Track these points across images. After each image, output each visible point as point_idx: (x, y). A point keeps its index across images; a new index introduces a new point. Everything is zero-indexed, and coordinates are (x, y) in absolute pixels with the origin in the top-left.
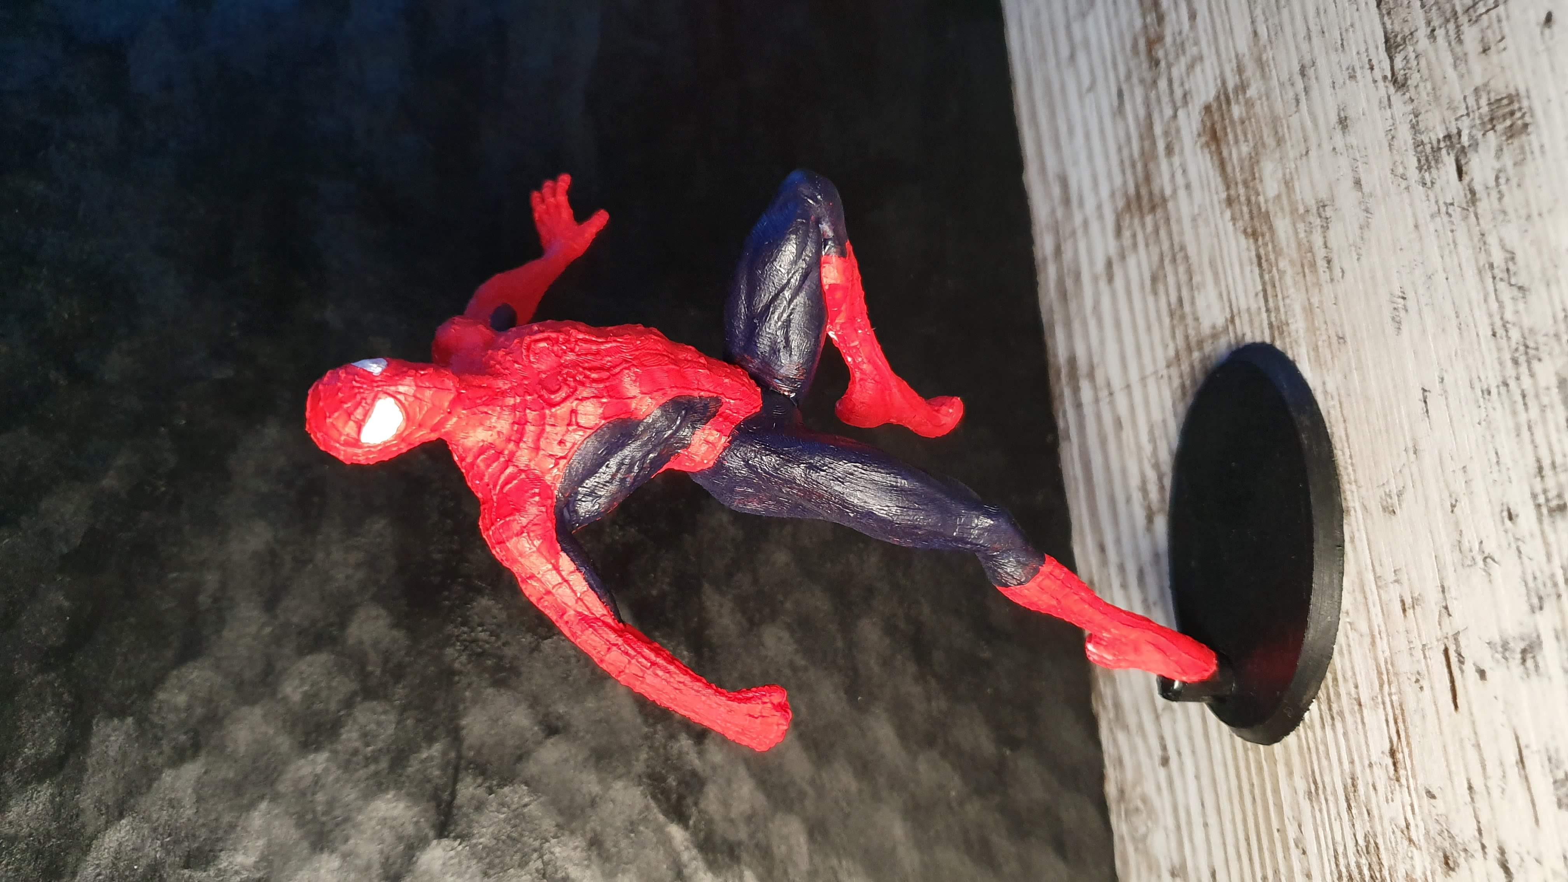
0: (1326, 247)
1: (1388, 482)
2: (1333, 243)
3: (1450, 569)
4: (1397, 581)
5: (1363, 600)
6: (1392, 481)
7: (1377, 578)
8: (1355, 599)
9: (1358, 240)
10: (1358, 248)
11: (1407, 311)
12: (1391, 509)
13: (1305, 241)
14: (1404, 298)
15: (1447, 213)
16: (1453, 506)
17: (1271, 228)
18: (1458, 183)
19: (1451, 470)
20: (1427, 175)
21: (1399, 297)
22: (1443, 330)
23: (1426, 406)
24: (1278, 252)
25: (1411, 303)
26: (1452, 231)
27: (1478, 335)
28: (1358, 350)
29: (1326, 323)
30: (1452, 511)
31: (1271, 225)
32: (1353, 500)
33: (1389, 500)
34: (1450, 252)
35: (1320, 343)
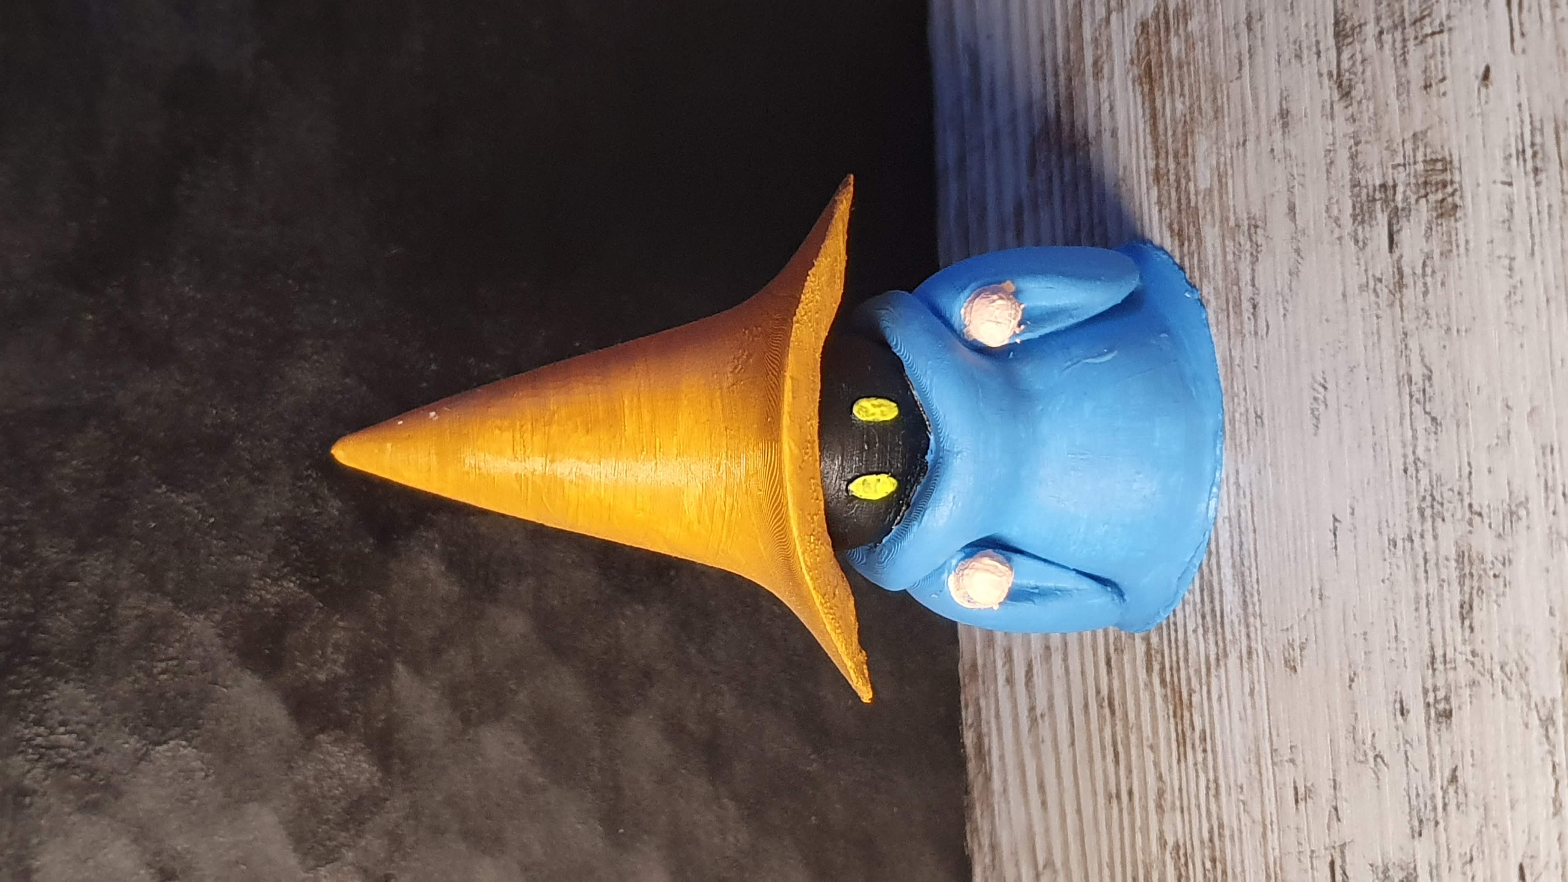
0: (1253, 285)
1: (1292, 627)
2: (1260, 282)
3: (1343, 760)
4: (1292, 761)
5: (1258, 776)
6: (1296, 627)
7: (1274, 751)
8: (1250, 771)
9: (1286, 289)
10: (1285, 300)
11: (1326, 405)
12: (1292, 664)
13: (1232, 266)
14: (1325, 388)
15: (1375, 290)
16: (1352, 680)
17: (1198, 233)
18: (1389, 254)
19: (1353, 632)
20: (1360, 229)
21: (1320, 384)
22: (1359, 446)
23: (1335, 541)
24: (1204, 272)
25: (1331, 397)
26: (1378, 317)
27: (1390, 465)
28: (1275, 441)
29: (1245, 389)
30: (1350, 687)
31: (1199, 229)
32: (1257, 640)
33: (1291, 652)
34: (1374, 344)
35: (1237, 416)
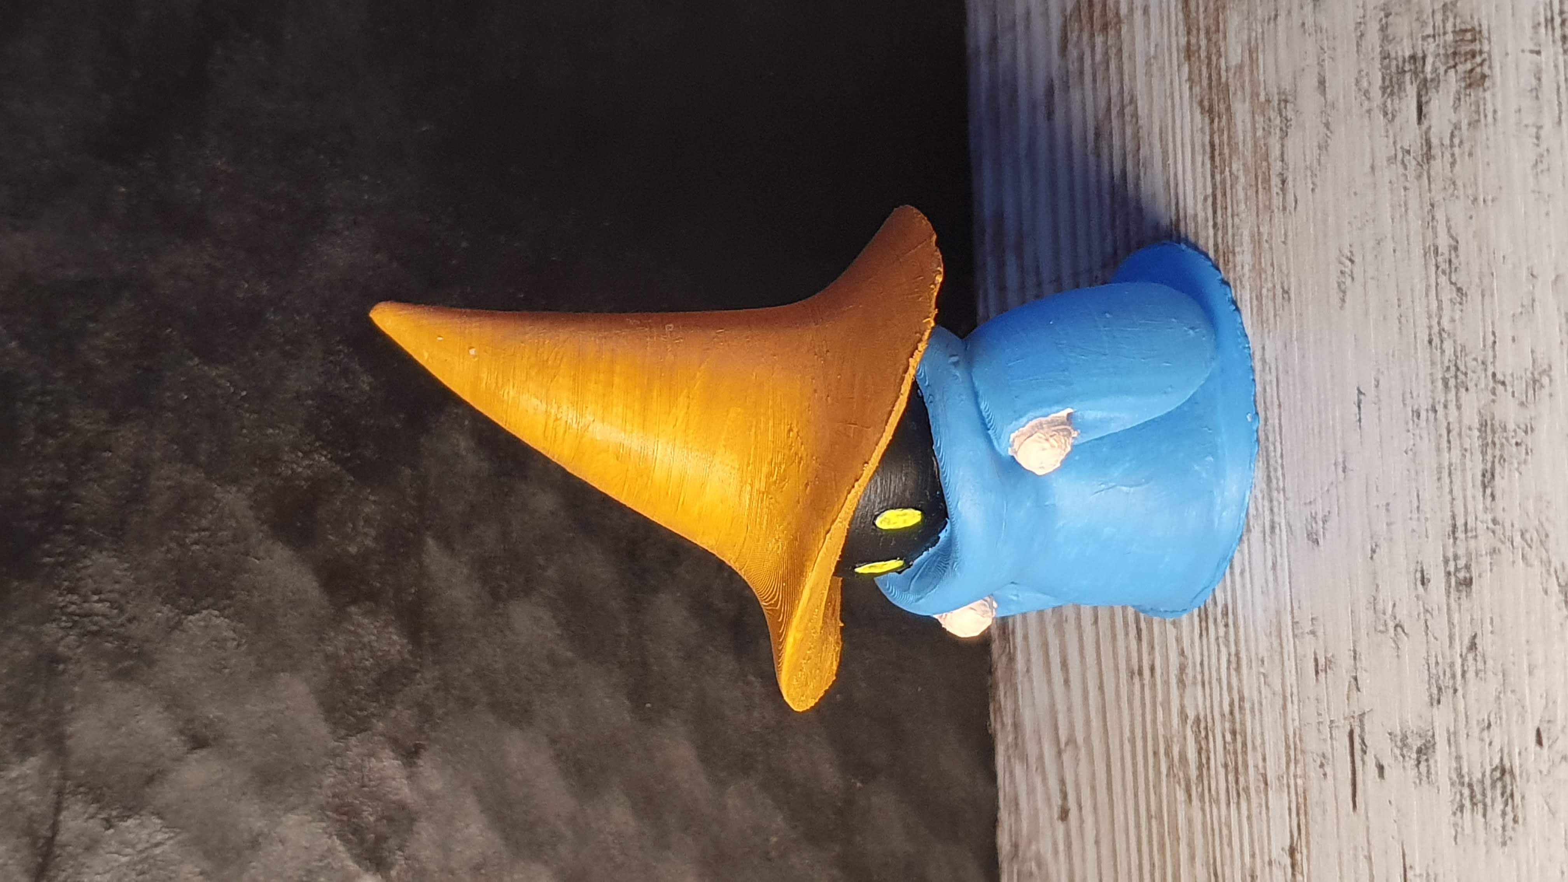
0: (1283, 161)
1: (1315, 500)
2: (1290, 157)
3: (1364, 631)
4: (1313, 633)
5: (1279, 649)
6: (1319, 500)
7: (1295, 623)
8: (1271, 644)
9: (1315, 163)
10: (1314, 175)
11: (1353, 279)
12: (1315, 537)
13: (1262, 142)
14: (1352, 261)
15: (1403, 162)
16: (1373, 551)
17: (1228, 108)
18: (1417, 126)
19: (1375, 504)
20: (1389, 101)
21: (1347, 258)
22: (1385, 318)
23: (1360, 414)
24: (1233, 148)
25: (1358, 271)
26: (1405, 189)
27: (1415, 337)
28: (1301, 315)
29: (1272, 265)
30: (1372, 558)
31: (1229, 105)
32: (1279, 514)
33: (1314, 525)
34: (1401, 216)
35: (1264, 291)
